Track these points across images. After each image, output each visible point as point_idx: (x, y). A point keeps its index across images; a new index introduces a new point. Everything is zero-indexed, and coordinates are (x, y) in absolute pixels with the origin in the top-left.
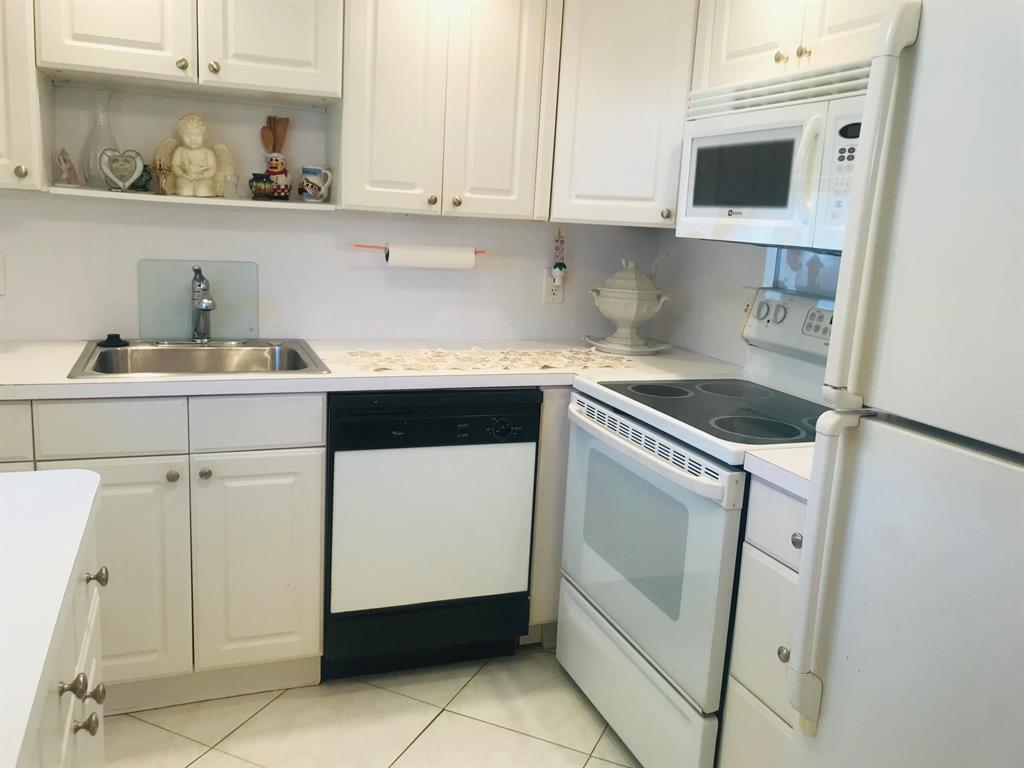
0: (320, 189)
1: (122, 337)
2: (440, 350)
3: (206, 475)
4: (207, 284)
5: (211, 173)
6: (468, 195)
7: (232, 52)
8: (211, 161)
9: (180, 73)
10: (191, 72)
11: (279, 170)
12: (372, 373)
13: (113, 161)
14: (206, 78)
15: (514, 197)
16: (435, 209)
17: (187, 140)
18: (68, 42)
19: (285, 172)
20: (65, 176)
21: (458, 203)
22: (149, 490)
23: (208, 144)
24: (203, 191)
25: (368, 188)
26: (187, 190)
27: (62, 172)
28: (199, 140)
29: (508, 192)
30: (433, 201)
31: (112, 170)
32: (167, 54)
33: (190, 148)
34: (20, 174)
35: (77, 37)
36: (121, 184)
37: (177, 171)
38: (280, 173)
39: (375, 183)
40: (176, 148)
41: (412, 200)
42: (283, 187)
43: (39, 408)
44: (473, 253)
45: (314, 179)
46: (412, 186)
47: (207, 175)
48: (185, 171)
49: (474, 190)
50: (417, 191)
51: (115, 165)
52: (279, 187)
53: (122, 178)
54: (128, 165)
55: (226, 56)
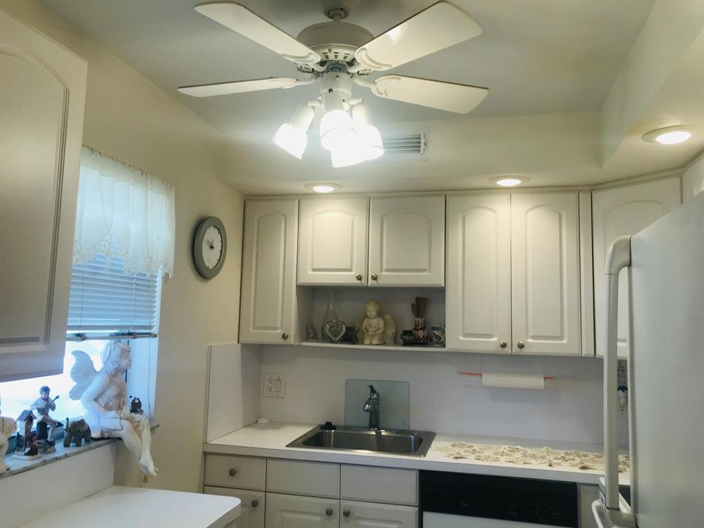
0: (440, 338)
1: (333, 424)
2: (519, 447)
3: (347, 514)
4: (378, 395)
5: (380, 331)
6: (530, 340)
7: (384, 268)
8: (381, 324)
9: (359, 282)
10: (363, 281)
11: (420, 327)
12: (451, 460)
13: (331, 327)
14: (371, 282)
15: (565, 341)
16: (507, 350)
17: (368, 314)
18: (310, 272)
19: (423, 328)
20: (312, 336)
21: (521, 346)
22: (318, 518)
23: (380, 314)
24: (375, 341)
25: (461, 338)
26: (367, 342)
27: (310, 334)
28: (374, 314)
29: (561, 338)
30: (504, 346)
31: (330, 332)
32: (353, 273)
33: (369, 318)
34: (285, 337)
35: (314, 270)
36: (334, 339)
37: (365, 331)
38: (420, 329)
39: (465, 335)
40: (365, 318)
41: (491, 344)
42: (421, 337)
43: (270, 462)
44: (543, 379)
45: (437, 333)
46: (490, 336)
47: (378, 332)
48: (367, 331)
49: (534, 337)
50: (494, 339)
51: (332, 329)
52: (419, 337)
53: (336, 336)
54: (339, 329)
55: (381, 271)
